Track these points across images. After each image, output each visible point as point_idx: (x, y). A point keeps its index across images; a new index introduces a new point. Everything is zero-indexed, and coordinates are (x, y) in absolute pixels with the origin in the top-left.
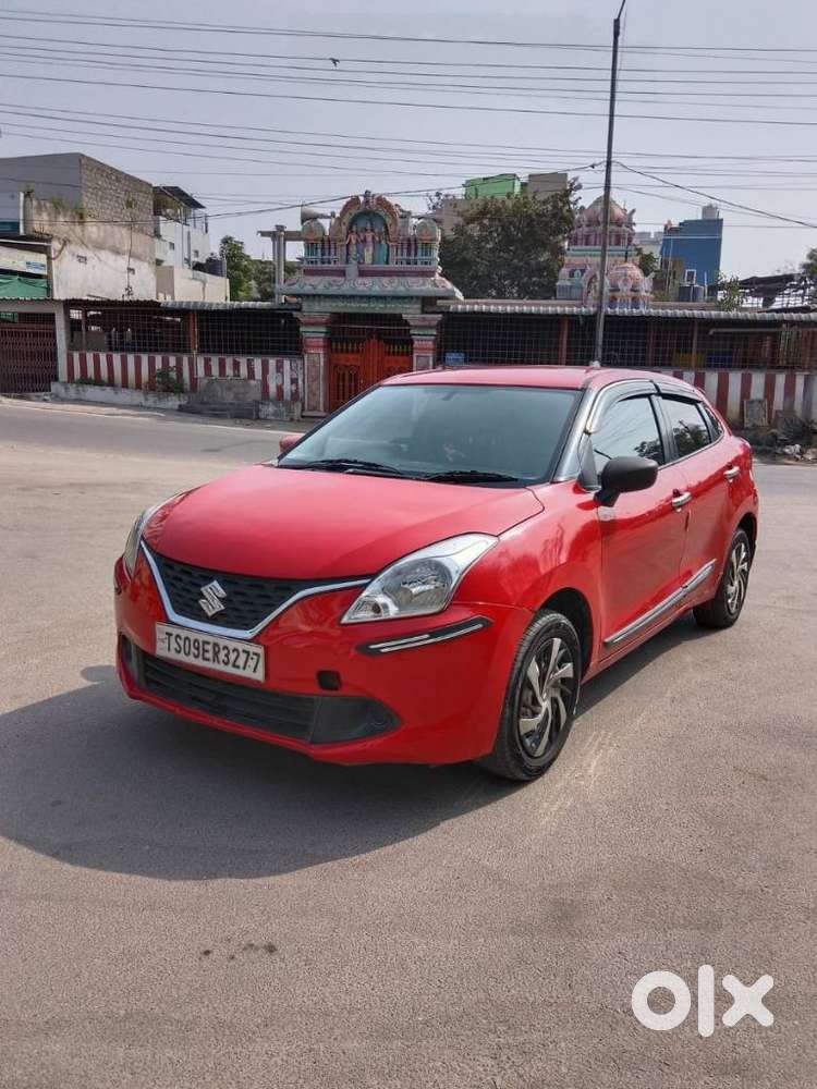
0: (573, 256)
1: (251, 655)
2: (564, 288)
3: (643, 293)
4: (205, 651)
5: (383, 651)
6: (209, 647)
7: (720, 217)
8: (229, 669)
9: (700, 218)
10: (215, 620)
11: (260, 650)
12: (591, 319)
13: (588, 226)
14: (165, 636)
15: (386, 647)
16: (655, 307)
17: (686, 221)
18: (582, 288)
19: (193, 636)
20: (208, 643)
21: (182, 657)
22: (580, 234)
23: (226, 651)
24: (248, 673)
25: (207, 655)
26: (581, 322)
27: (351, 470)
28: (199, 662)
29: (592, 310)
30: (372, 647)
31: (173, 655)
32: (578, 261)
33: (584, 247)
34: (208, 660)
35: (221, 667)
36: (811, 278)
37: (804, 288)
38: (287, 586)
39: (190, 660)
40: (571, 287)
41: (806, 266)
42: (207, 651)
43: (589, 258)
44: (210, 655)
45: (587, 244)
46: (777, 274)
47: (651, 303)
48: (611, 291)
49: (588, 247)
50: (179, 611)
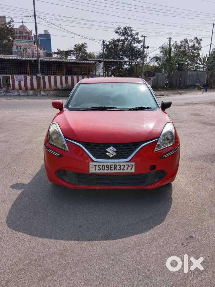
0: (16, 42)
1: (130, 165)
2: (15, 52)
3: (41, 54)
4: (111, 168)
5: (166, 157)
6: (113, 166)
7: (49, 33)
8: (121, 171)
9: (44, 33)
10: (114, 158)
11: (133, 164)
12: (36, 62)
13: (20, 33)
14: (93, 166)
15: (166, 156)
16: (44, 58)
17: (40, 34)
18: (21, 52)
19: (105, 164)
20: (112, 165)
21: (101, 171)
22: (17, 36)
23: (120, 166)
24: (129, 171)
25: (112, 169)
26: (33, 62)
27: (109, 110)
28: (109, 171)
29: (36, 59)
30: (163, 156)
31: (97, 171)
32: (18, 44)
33: (19, 40)
34: (112, 170)
35: (118, 171)
36: (76, 52)
37: (75, 54)
38: (137, 144)
39: (105, 171)
40: (17, 52)
41: (75, 48)
42: (112, 168)
43: (21, 43)
44: (113, 168)
45: (20, 39)
46: (68, 50)
47: (43, 57)
48: (32, 53)
49: (20, 40)
50: (97, 157)
